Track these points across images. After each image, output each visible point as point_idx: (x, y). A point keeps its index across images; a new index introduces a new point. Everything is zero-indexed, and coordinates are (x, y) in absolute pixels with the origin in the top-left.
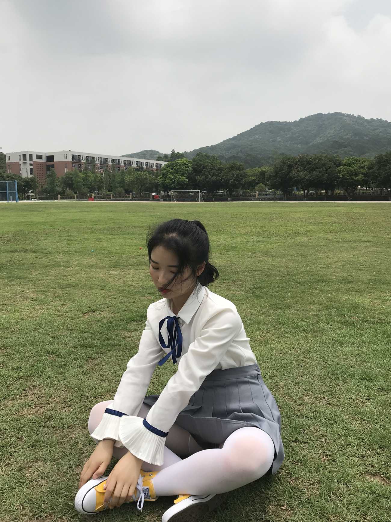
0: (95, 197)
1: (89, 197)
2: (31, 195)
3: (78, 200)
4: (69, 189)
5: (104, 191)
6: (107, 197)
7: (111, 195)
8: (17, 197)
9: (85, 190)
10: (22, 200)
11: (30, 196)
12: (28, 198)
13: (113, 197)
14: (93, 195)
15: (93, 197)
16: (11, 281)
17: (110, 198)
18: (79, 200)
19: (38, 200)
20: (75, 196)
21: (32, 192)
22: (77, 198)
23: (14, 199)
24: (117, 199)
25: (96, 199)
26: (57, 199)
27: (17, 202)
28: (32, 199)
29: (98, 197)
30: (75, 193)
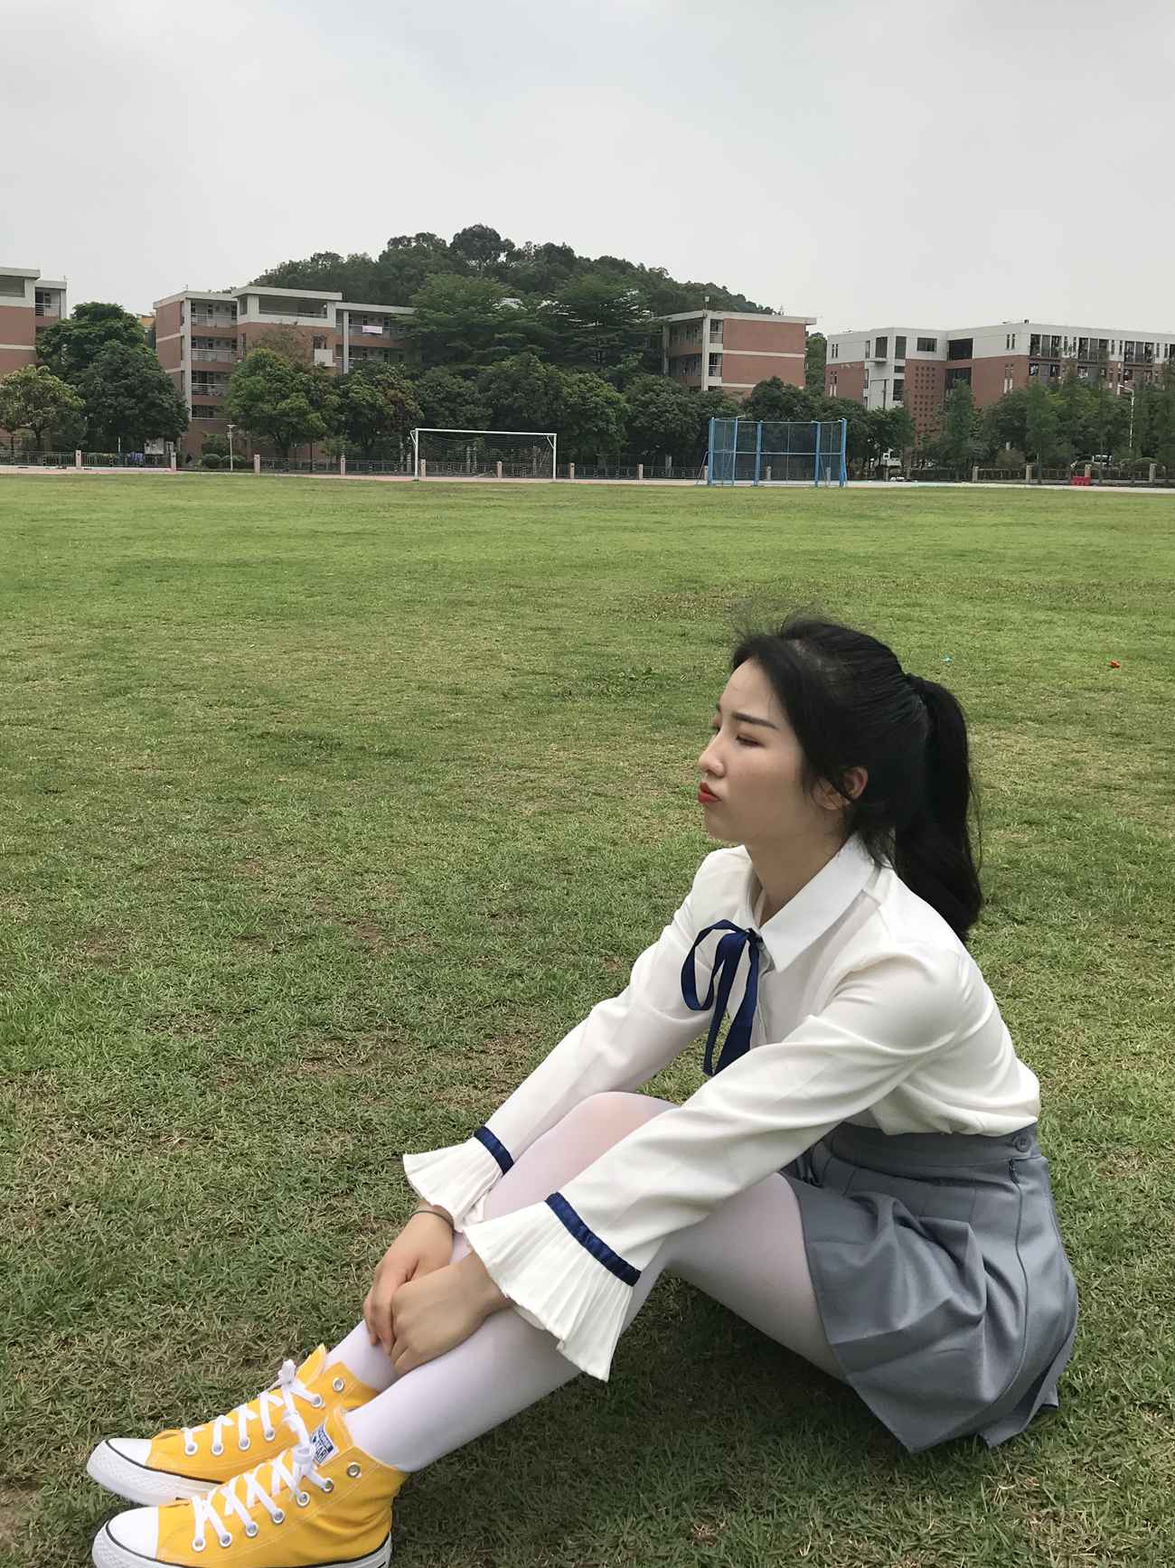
0: (1094, 475)
1: (1073, 474)
2: (889, 465)
3: (1036, 481)
4: (1012, 446)
5: (1129, 455)
6: (1135, 475)
7: (1152, 466)
8: (844, 470)
9: (1064, 450)
10: (861, 478)
11: (886, 466)
12: (879, 474)
13: (1158, 475)
14: (1088, 467)
15: (1087, 475)
17: (1147, 477)
18: (1040, 483)
19: (909, 481)
20: (1028, 468)
21: (892, 455)
22: (1034, 475)
23: (835, 477)
24: (1171, 481)
25: (1096, 481)
26: (969, 479)
27: (841, 485)
28: (890, 476)
29: (1104, 473)
30: (1030, 459)
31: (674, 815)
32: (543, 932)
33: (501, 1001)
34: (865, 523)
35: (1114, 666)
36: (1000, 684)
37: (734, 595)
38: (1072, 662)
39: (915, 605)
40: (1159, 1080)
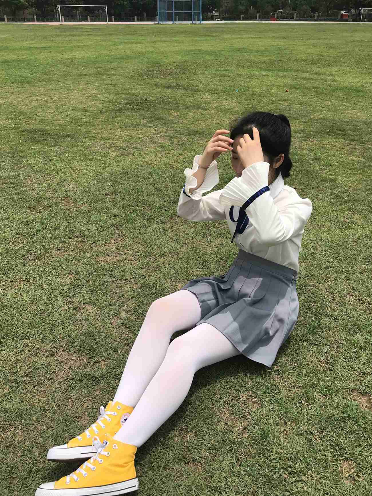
0: (277, 17)
1: (271, 17)
2: (215, 15)
3: (260, 20)
4: (253, 8)
5: (288, 10)
6: (290, 17)
7: (295, 14)
8: (201, 17)
9: (269, 8)
10: (207, 20)
11: (214, 15)
12: (212, 18)
13: (297, 17)
14: (276, 14)
15: (275, 17)
16: (150, 122)
17: (293, 18)
18: (261, 21)
19: (221, 20)
20: (258, 15)
21: (216, 11)
22: (259, 18)
23: (198, 20)
24: (301, 19)
25: (278, 19)
26: (240, 20)
27: (200, 22)
28: (216, 19)
29: (281, 16)
30: (258, 12)
31: (159, 154)
32: (123, 199)
33: (113, 225)
34: (208, 38)
35: (287, 91)
36: (253, 99)
37: (171, 68)
38: (274, 90)
39: (226, 70)
40: (305, 237)
